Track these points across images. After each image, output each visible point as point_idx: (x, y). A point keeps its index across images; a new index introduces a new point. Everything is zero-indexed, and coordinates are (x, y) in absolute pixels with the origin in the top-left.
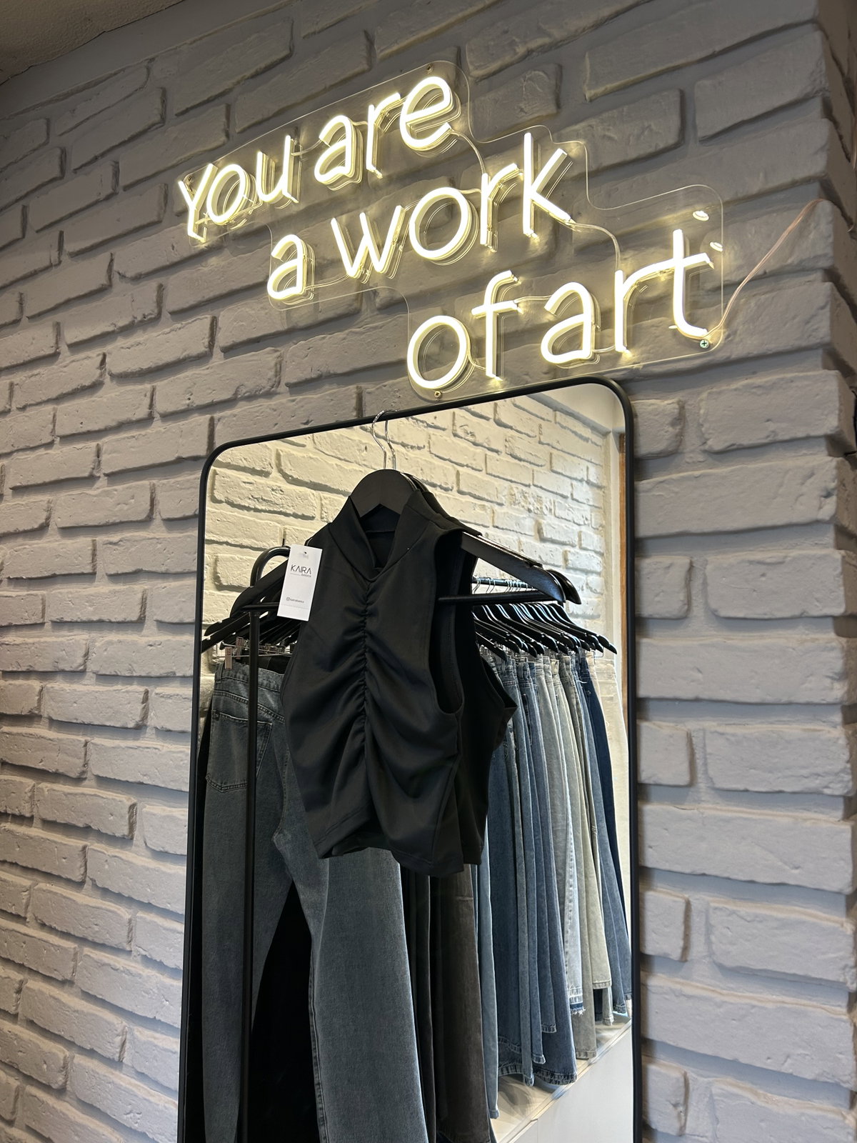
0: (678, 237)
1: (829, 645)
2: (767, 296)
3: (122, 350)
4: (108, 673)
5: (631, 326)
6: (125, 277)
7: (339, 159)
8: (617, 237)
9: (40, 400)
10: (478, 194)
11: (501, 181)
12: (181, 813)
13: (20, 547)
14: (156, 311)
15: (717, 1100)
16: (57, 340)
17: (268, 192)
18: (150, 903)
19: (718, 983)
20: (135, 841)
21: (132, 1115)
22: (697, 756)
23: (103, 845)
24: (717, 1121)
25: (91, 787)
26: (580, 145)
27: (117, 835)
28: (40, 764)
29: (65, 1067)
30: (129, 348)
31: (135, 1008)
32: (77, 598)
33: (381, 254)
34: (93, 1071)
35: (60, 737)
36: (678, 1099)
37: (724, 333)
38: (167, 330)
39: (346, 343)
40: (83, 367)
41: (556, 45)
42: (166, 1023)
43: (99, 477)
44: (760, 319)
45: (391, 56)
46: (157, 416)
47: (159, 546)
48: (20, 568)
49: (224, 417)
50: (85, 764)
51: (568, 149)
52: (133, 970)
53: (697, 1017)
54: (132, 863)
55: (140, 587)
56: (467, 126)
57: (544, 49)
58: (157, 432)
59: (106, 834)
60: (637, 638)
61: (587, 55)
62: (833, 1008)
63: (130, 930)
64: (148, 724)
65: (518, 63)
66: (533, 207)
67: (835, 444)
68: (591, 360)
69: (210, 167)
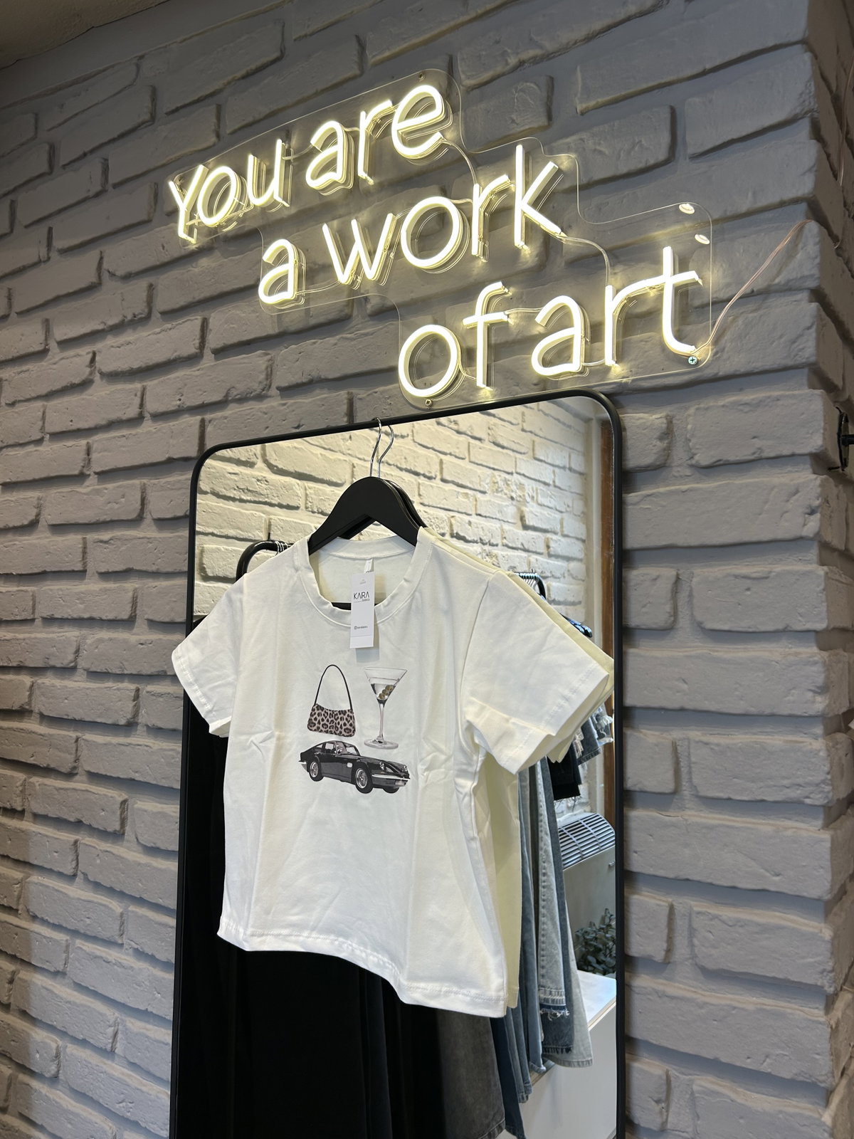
0: (667, 254)
1: (811, 659)
2: (755, 314)
3: (112, 349)
4: (99, 671)
5: (621, 340)
6: (114, 275)
7: (330, 165)
8: (607, 251)
9: (28, 397)
10: (470, 204)
11: (492, 193)
12: (173, 809)
13: (10, 543)
14: (146, 310)
15: (698, 1097)
16: (46, 337)
17: (259, 195)
18: (141, 898)
19: (700, 985)
20: (126, 837)
21: (124, 1104)
22: (682, 764)
23: (94, 840)
24: (698, 1117)
25: (82, 782)
26: (572, 158)
27: (109, 830)
28: (32, 759)
29: (57, 1056)
30: (119, 347)
31: (128, 1000)
32: (68, 595)
33: (372, 263)
34: (85, 1060)
35: (51, 733)
36: (660, 1096)
37: (712, 350)
38: (158, 330)
39: (336, 348)
40: (73, 364)
41: (548, 56)
42: (158, 1016)
43: (89, 475)
44: (747, 337)
45: (382, 62)
46: (147, 415)
47: (150, 545)
48: (11, 564)
49: (216, 419)
50: (77, 760)
51: (559, 163)
52: (125, 962)
53: (680, 1018)
54: (123, 858)
55: (131, 585)
56: (458, 135)
57: (535, 60)
58: (148, 432)
59: (98, 829)
60: (624, 649)
61: (578, 69)
62: (812, 1010)
63: (122, 924)
64: (140, 721)
65: (509, 73)
66: (524, 219)
67: (820, 462)
68: (581, 373)
69: (201, 168)
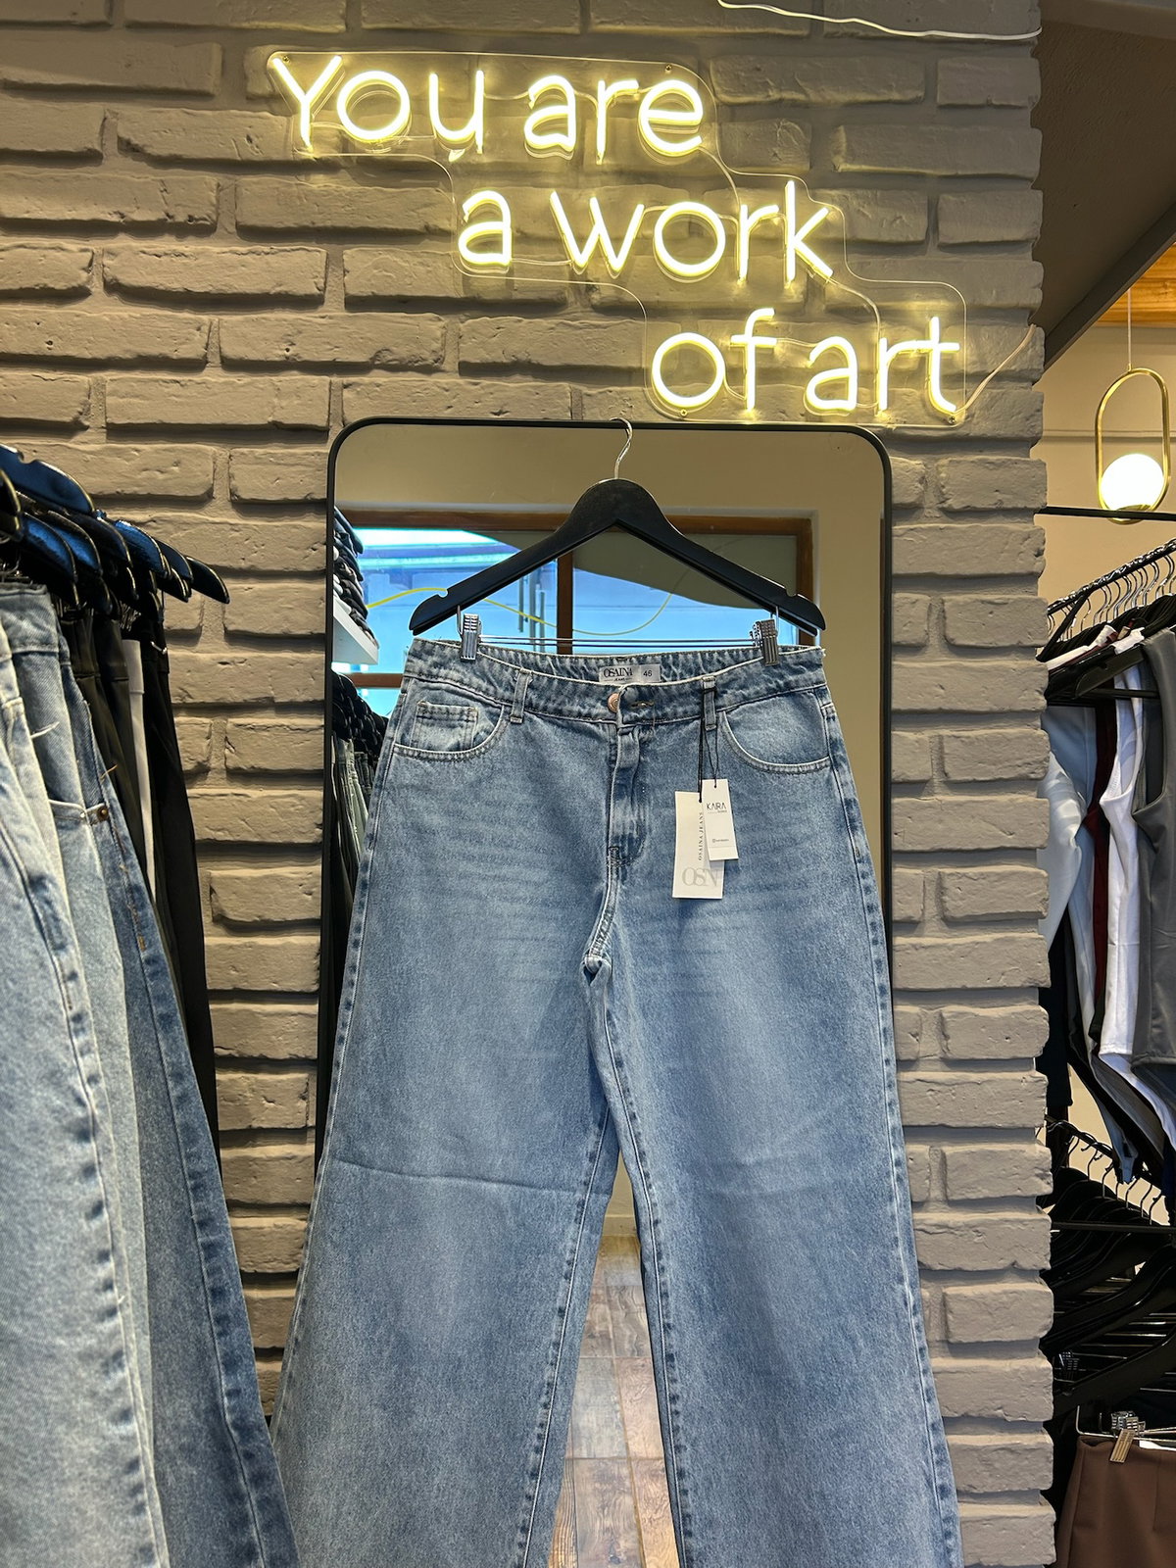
3: (142, 255)
5: (892, 388)
6: (140, 152)
8: (877, 308)
10: (736, 224)
11: (762, 220)
12: (302, 873)
14: (214, 217)
15: (947, 1022)
17: (450, 127)
26: (837, 211)
30: (159, 256)
33: (619, 250)
37: (968, 412)
38: (243, 250)
39: (554, 333)
40: (48, 260)
41: (806, 106)
43: (88, 427)
46: (215, 361)
47: (237, 534)
49: (359, 385)
53: (934, 962)
56: (715, 146)
61: (842, 128)
64: (213, 765)
65: (765, 105)
66: (796, 256)
